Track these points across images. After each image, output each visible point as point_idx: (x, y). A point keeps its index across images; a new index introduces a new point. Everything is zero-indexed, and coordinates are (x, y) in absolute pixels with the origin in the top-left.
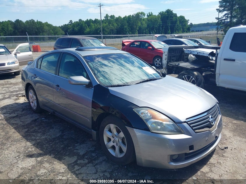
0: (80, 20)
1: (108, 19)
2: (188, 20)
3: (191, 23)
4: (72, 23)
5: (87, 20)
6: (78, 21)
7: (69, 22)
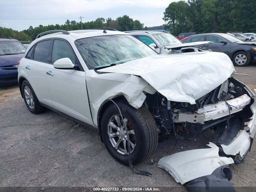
0: (41, 26)
1: (69, 25)
2: (143, 24)
3: (146, 27)
4: (32, 29)
5: (49, 25)
6: (39, 26)
7: (29, 28)
